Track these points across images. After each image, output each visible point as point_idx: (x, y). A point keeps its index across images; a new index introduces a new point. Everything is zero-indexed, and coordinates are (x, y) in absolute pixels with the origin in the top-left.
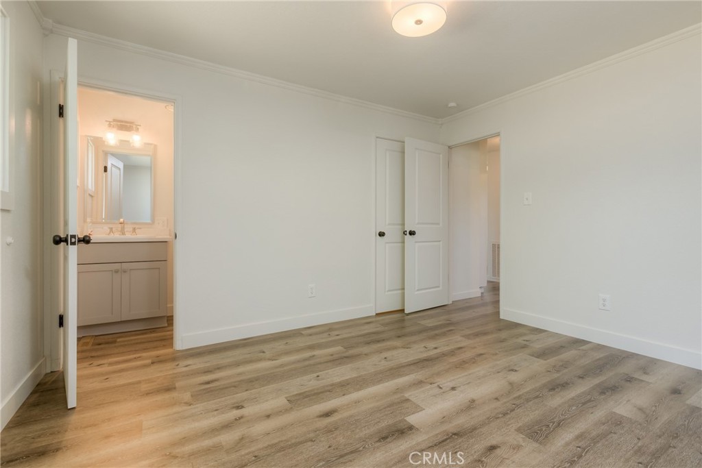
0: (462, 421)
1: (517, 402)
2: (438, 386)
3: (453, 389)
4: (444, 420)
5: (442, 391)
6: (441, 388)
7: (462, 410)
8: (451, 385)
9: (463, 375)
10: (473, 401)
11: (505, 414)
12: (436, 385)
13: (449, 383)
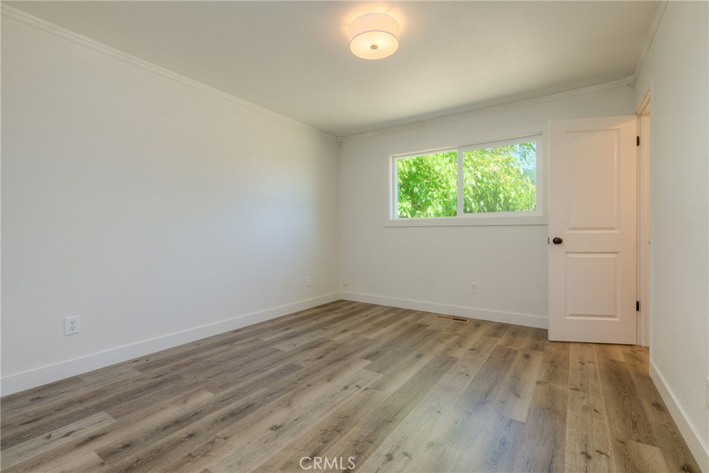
0: (336, 367)
1: (294, 385)
2: (360, 388)
3: (346, 388)
4: (348, 366)
5: (356, 384)
6: (357, 386)
7: (337, 372)
8: (349, 392)
9: (339, 406)
10: (329, 381)
11: (307, 375)
12: (363, 388)
13: (351, 392)
